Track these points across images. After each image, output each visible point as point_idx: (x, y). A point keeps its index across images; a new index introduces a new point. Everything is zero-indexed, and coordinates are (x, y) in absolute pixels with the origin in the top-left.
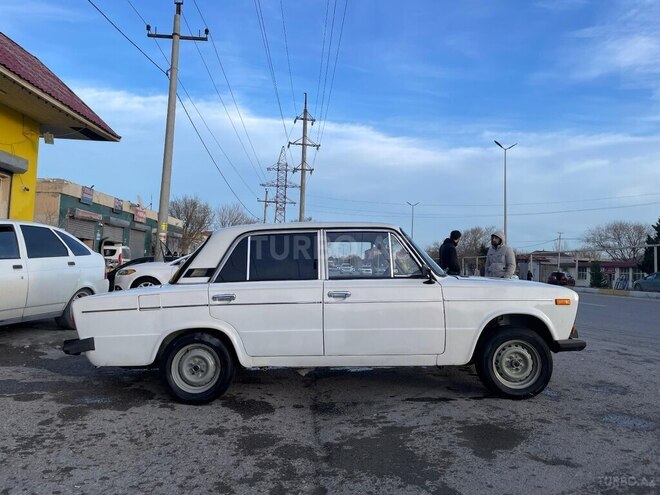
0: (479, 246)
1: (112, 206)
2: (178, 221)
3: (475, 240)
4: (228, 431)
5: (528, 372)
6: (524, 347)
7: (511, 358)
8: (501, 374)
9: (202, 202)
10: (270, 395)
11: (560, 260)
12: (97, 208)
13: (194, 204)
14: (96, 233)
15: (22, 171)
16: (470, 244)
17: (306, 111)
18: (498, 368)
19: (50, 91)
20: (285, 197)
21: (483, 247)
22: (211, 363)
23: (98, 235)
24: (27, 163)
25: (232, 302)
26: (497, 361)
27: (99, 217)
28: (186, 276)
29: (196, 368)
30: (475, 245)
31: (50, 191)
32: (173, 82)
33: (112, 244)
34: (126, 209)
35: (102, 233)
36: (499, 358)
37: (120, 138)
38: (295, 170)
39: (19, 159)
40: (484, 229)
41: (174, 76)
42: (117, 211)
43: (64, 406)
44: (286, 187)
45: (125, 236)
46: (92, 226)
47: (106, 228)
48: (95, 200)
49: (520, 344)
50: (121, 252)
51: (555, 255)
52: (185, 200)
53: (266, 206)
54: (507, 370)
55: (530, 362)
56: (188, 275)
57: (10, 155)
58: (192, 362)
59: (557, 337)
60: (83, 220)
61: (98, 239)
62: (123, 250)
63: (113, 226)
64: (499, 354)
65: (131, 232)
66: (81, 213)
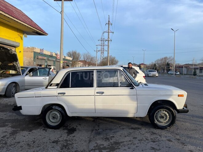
0: (166, 63)
1: (50, 54)
2: (70, 58)
3: (165, 61)
4: (60, 141)
5: (167, 120)
6: (166, 111)
7: (161, 115)
8: (157, 121)
9: (78, 52)
10: (80, 125)
11: (194, 67)
12: (45, 55)
13: (75, 53)
14: (45, 63)
15: (18, 46)
16: (164, 62)
17: (109, 21)
18: (156, 118)
19: (23, 21)
20: (104, 49)
21: (167, 63)
22: (58, 115)
23: (46, 63)
24: (19, 43)
25: (64, 95)
26: (156, 116)
27: (46, 58)
28: (50, 86)
29: (54, 117)
30: (165, 62)
31: (31, 51)
32: (63, 15)
33: (50, 66)
34: (54, 55)
35: (47, 63)
36: (157, 115)
37: (48, 34)
38: (106, 40)
39: (16, 42)
40: (168, 57)
41: (63, 13)
42: (51, 56)
43: (13, 129)
44: (104, 46)
45: (54, 63)
46: (44, 61)
47: (48, 61)
48: (44, 53)
49: (165, 110)
50: (53, 68)
51: (192, 65)
52: (72, 51)
53: (97, 52)
54: (159, 119)
55: (168, 117)
56: (51, 86)
57: (13, 42)
58: (53, 115)
59: (178, 108)
60: (41, 59)
61: (46, 65)
62: (54, 68)
63: (50, 61)
64: (157, 114)
65: (56, 62)
66: (40, 57)
